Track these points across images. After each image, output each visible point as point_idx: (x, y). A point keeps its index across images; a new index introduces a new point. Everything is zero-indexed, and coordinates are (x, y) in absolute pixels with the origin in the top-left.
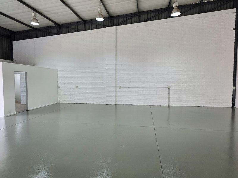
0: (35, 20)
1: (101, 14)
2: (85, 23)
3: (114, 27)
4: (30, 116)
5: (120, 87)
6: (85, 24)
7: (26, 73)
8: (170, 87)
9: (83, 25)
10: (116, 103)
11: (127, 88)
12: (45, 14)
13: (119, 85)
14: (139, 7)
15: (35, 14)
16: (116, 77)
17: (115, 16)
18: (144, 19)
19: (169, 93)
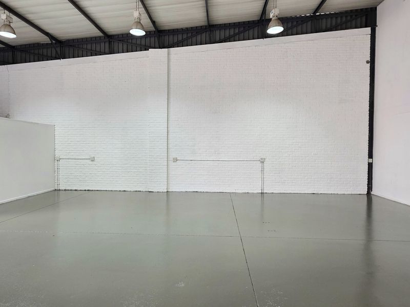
0: (8, 27)
1: (140, 22)
2: (111, 40)
3: (165, 50)
5: (176, 160)
6: (110, 42)
8: (265, 159)
9: (107, 45)
10: (167, 189)
11: (189, 162)
12: (30, 17)
13: (173, 155)
14: (209, 15)
15: (7, 16)
16: (168, 141)
17: (166, 30)
18: (218, 39)
19: (262, 171)
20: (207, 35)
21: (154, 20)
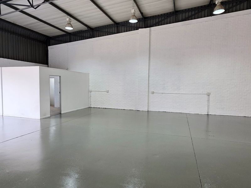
0: (69, 24)
1: (135, 15)
3: (148, 29)
4: (63, 120)
5: (153, 93)
6: (117, 27)
7: (60, 76)
8: (210, 93)
10: (148, 109)
11: (161, 94)
12: (79, 18)
13: (152, 90)
14: (175, 5)
15: (69, 19)
16: (149, 82)
17: (149, 17)
18: (180, 19)
19: (208, 101)
20: (174, 17)
21: (142, 12)
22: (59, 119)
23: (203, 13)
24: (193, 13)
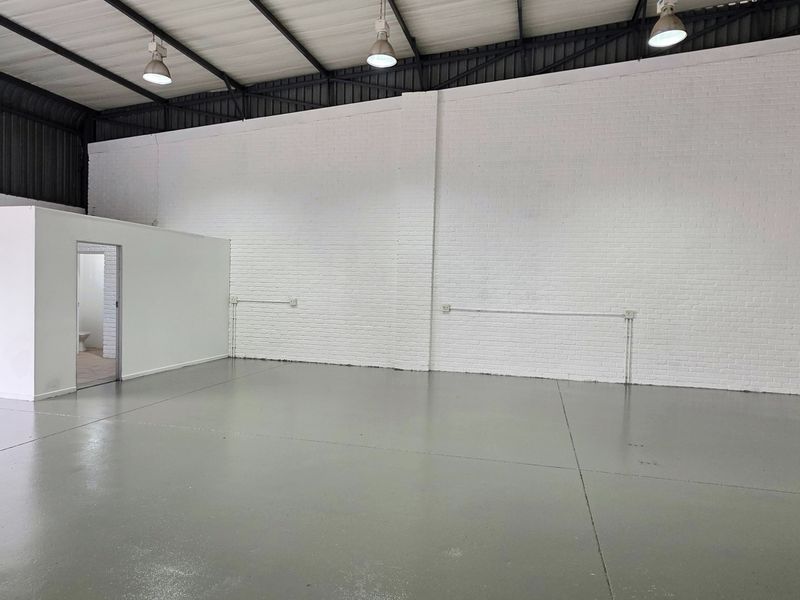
0: (159, 65)
1: (386, 41)
2: (331, 80)
3: (434, 93)
4: (127, 402)
5: (448, 310)
6: (330, 84)
7: (119, 247)
8: (634, 313)
9: (325, 89)
10: (429, 366)
11: (474, 314)
12: (195, 45)
13: (443, 300)
14: (523, 19)
15: (158, 45)
16: (433, 273)
17: (436, 54)
18: (540, 65)
19: (629, 337)
20: (519, 60)
21: (414, 35)
22: (112, 401)
23: (612, 47)
24: (581, 46)
